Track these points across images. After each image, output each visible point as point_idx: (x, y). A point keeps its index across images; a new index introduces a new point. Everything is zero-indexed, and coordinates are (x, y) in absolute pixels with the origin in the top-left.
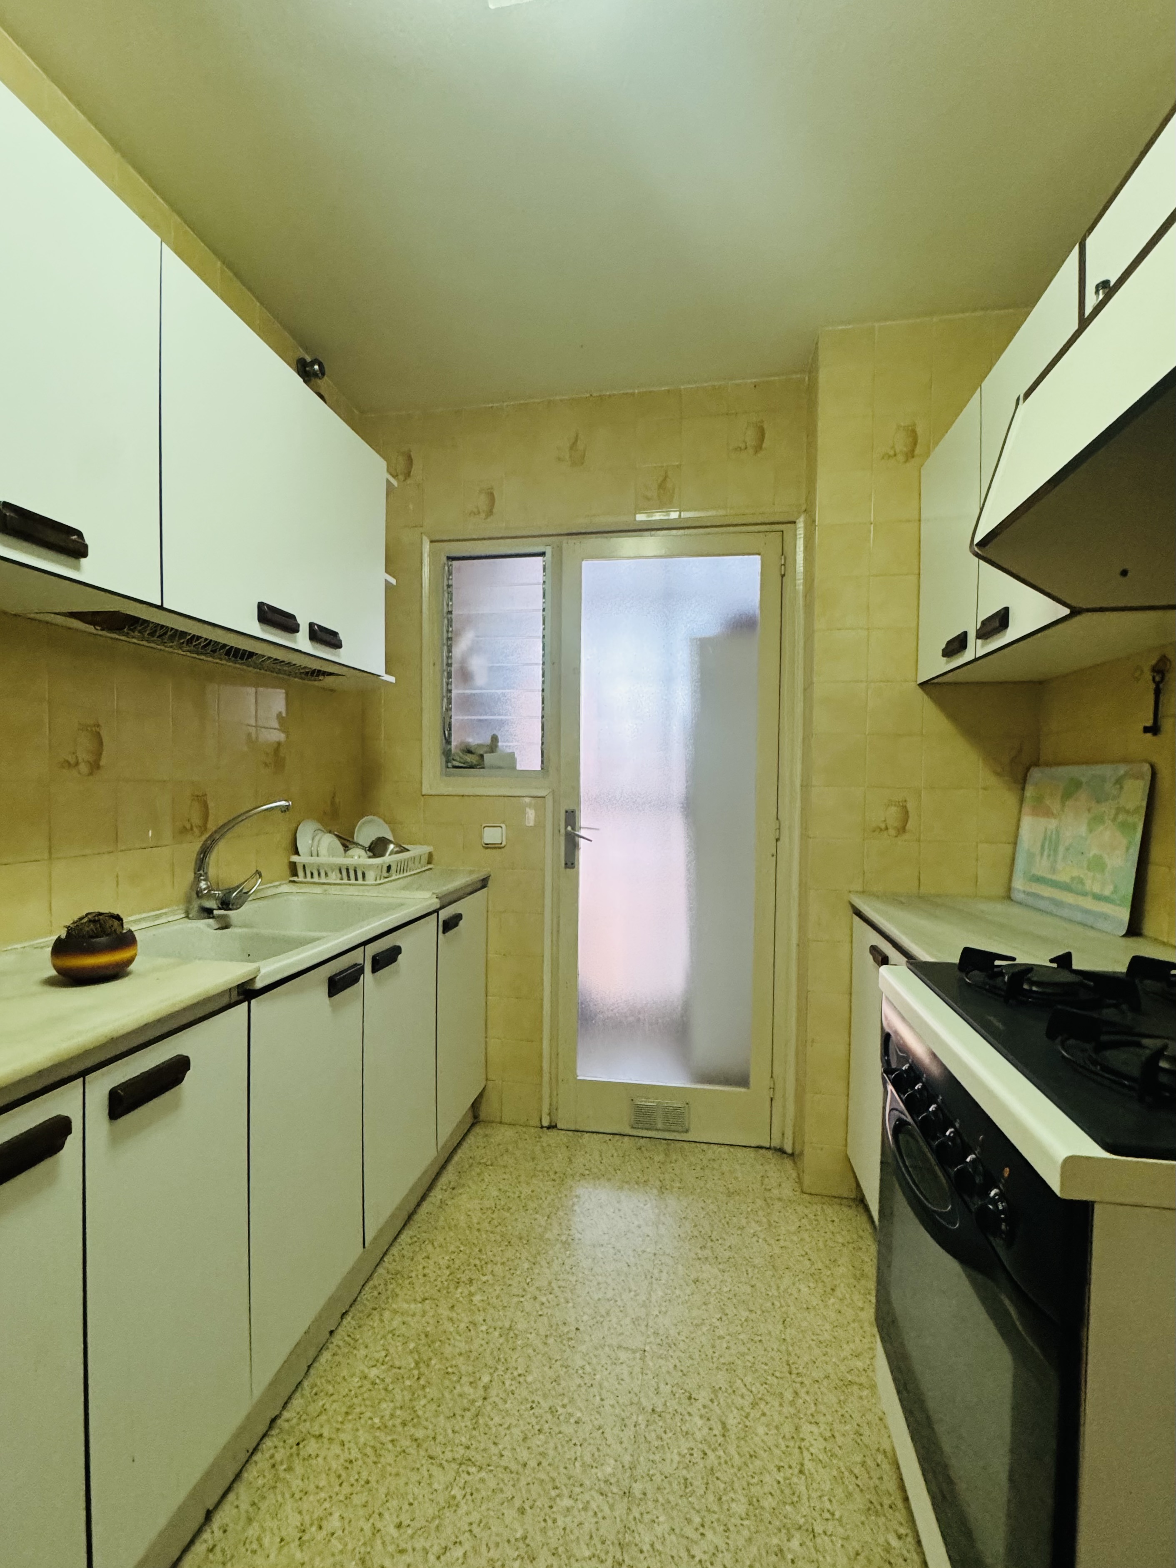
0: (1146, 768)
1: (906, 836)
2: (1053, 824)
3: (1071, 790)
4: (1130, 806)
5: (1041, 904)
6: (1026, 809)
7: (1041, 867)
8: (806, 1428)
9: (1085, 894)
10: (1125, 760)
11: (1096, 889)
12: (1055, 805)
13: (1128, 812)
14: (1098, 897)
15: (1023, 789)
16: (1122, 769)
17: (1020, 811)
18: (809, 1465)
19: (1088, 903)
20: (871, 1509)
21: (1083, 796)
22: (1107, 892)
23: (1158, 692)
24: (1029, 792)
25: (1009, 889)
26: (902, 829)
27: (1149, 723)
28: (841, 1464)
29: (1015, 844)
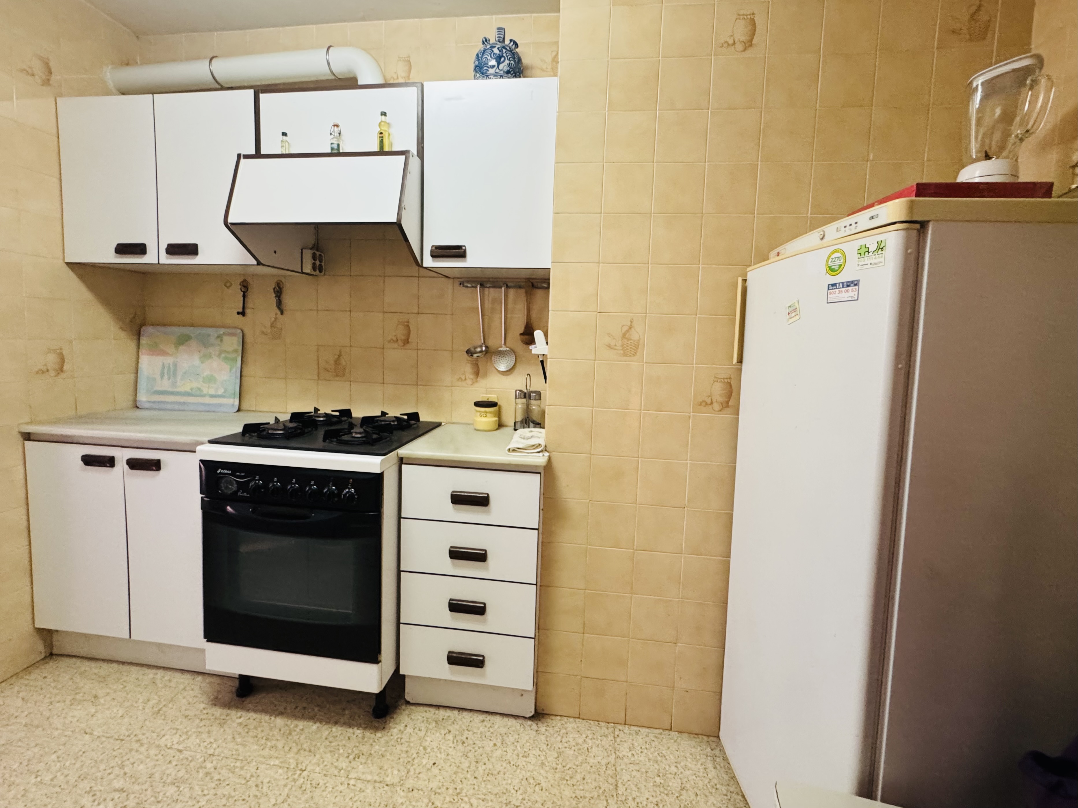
0: (239, 331)
1: (63, 375)
2: (169, 360)
3: (183, 341)
4: (231, 349)
5: (168, 406)
6: (143, 350)
7: (165, 385)
8: (162, 742)
9: (204, 396)
10: (223, 327)
11: (212, 392)
12: (171, 349)
13: (228, 352)
14: (212, 396)
15: (139, 339)
16: (222, 331)
17: (138, 352)
18: (181, 747)
19: (207, 400)
20: (221, 725)
21: (193, 343)
22: (220, 392)
23: (244, 296)
24: (144, 341)
25: (135, 401)
26: (61, 370)
27: (241, 310)
28: (193, 730)
29: (137, 373)
